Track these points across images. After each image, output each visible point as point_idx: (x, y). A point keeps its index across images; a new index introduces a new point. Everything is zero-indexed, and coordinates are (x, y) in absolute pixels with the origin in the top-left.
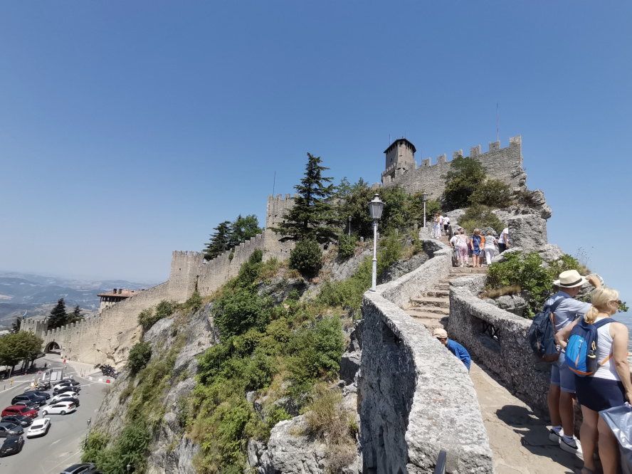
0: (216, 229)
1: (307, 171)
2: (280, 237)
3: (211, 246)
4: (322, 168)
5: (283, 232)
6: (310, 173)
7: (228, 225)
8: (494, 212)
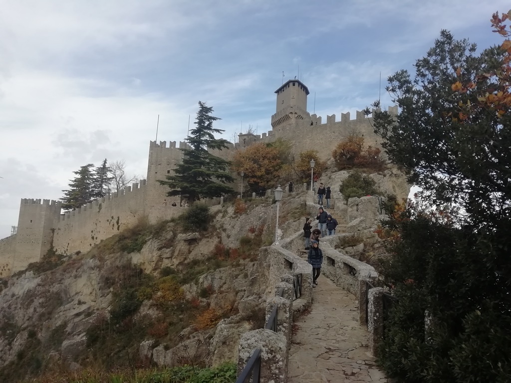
0: (76, 173)
1: (197, 121)
2: (169, 190)
3: (70, 193)
4: (214, 119)
5: (172, 186)
6: (201, 122)
7: (90, 169)
8: (371, 175)
